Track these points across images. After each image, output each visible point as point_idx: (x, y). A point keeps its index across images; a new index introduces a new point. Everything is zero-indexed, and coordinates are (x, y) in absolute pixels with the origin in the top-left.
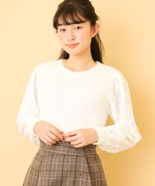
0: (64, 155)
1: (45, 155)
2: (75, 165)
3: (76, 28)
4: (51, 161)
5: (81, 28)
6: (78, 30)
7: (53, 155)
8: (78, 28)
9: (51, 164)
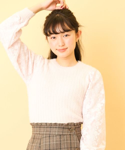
0: (60, 135)
1: (42, 137)
2: (70, 143)
3: (65, 36)
4: (50, 141)
5: (69, 35)
6: (66, 37)
7: (50, 136)
8: (66, 36)
9: (50, 144)
